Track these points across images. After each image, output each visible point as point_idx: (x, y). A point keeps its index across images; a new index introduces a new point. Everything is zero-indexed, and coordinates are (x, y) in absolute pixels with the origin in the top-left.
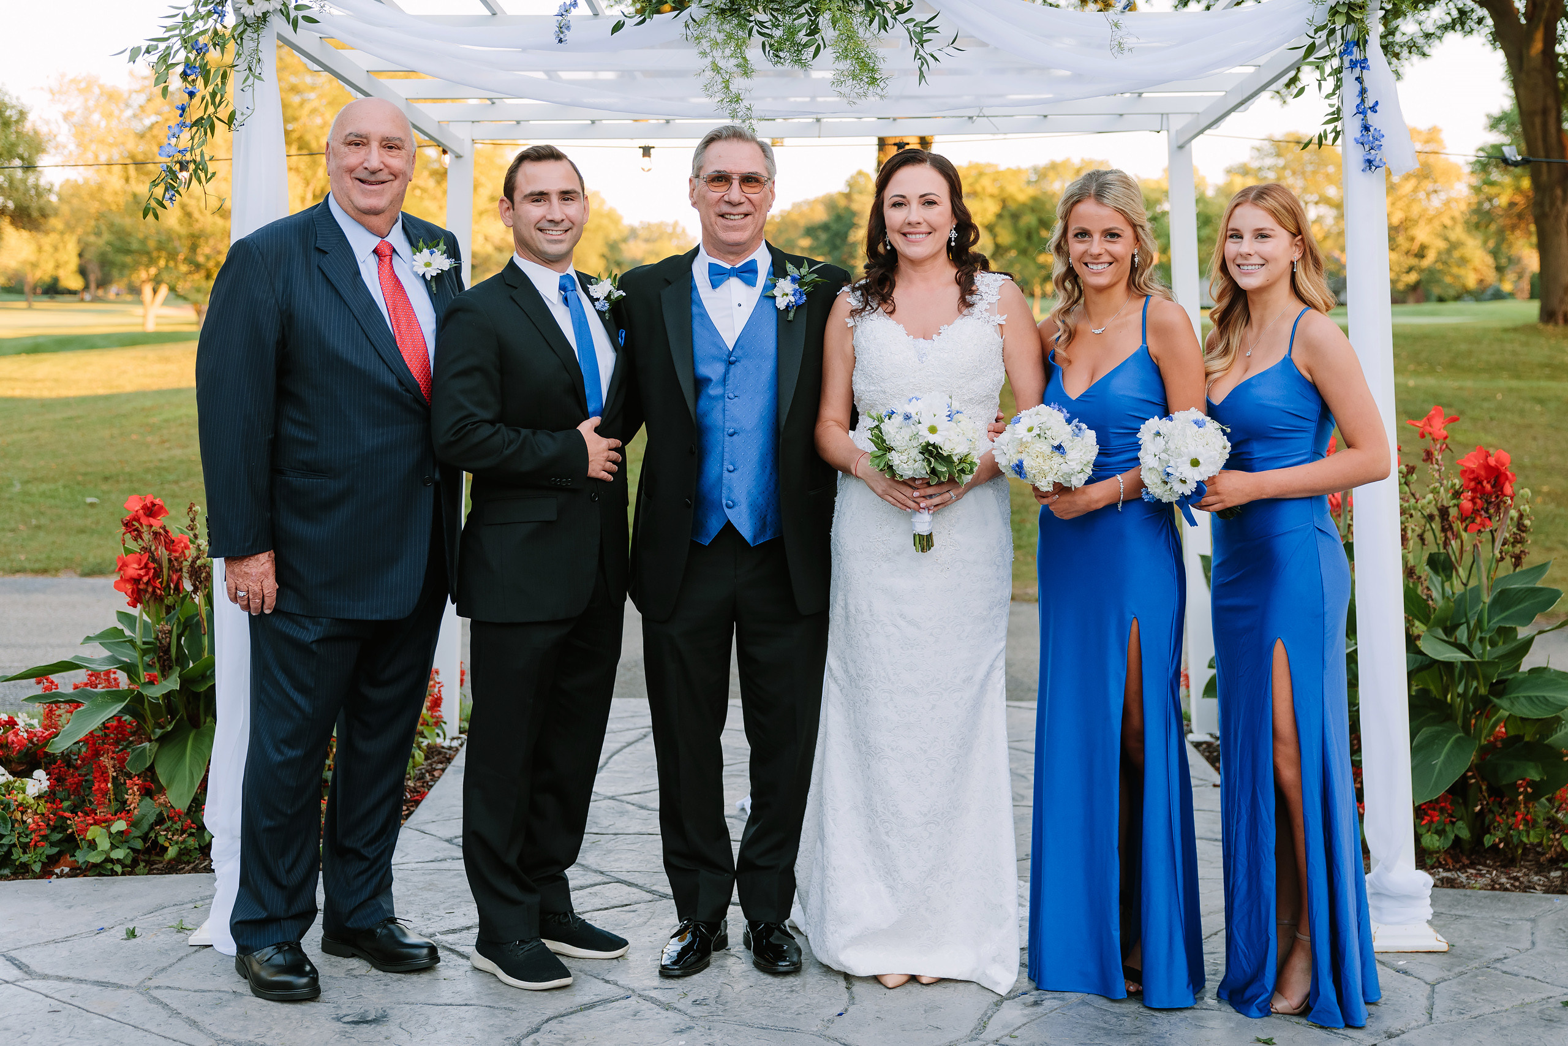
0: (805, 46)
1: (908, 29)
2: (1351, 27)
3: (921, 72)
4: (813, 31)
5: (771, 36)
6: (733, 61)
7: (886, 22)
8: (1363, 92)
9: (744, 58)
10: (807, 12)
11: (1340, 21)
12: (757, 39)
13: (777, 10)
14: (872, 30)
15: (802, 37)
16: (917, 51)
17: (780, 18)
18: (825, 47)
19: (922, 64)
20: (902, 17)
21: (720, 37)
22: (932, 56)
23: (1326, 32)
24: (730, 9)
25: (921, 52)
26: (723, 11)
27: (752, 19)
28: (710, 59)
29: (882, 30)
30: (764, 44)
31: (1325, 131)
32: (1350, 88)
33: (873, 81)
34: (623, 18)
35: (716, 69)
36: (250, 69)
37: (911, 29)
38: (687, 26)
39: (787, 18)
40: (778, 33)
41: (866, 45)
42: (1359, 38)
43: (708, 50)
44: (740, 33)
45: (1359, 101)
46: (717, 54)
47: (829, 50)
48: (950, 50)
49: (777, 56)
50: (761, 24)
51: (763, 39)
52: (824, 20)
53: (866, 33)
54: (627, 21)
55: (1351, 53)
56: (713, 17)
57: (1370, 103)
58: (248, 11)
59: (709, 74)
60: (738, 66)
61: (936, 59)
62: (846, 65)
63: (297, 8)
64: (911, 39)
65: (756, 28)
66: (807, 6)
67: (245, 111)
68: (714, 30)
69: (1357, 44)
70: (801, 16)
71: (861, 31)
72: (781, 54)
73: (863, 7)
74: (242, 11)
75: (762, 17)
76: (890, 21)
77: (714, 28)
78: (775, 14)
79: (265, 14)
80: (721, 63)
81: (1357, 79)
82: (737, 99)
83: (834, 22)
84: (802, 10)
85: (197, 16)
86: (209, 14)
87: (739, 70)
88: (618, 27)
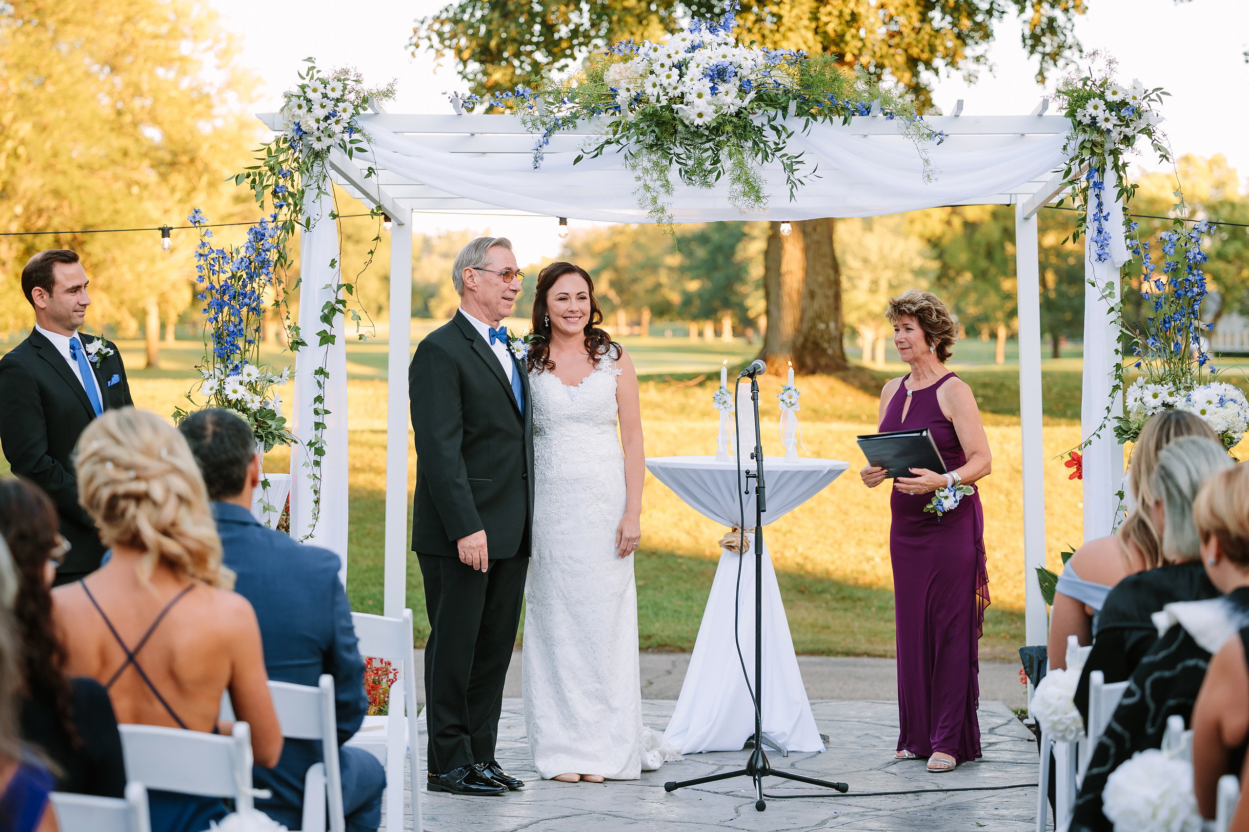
0: (710, 172)
1: (783, 162)
2: (1095, 158)
3: (791, 192)
4: (716, 161)
5: (686, 165)
6: (659, 183)
7: (767, 155)
8: (1100, 205)
9: (667, 181)
10: (711, 148)
11: (1086, 155)
12: (676, 167)
13: (689, 145)
14: (757, 160)
15: (708, 165)
16: (789, 177)
17: (692, 150)
18: (724, 173)
19: (792, 187)
20: (778, 154)
21: (649, 165)
22: (799, 181)
23: (1078, 161)
24: (656, 145)
25: (792, 178)
26: (651, 146)
27: (672, 152)
28: (642, 181)
29: (765, 162)
30: (680, 170)
31: (1078, 232)
32: (1093, 202)
33: (758, 198)
34: (581, 153)
35: (647, 188)
36: (319, 188)
37: (785, 162)
38: (626, 158)
39: (697, 152)
40: (690, 163)
41: (753, 172)
42: (1099, 168)
43: (641, 175)
44: (664, 161)
45: (1097, 211)
46: (648, 178)
47: (727, 174)
48: (812, 177)
49: (690, 179)
50: (678, 155)
51: (680, 166)
52: (723, 154)
53: (753, 163)
54: (584, 155)
55: (1093, 177)
56: (644, 150)
57: (1104, 214)
58: (317, 146)
59: (642, 191)
60: (662, 186)
61: (802, 183)
62: (739, 187)
63: (351, 142)
64: (785, 169)
65: (675, 158)
66: (711, 144)
67: (317, 218)
68: (646, 161)
69: (1098, 170)
70: (706, 150)
71: (750, 160)
72: (693, 178)
73: (750, 144)
74: (313, 146)
75: (679, 150)
76: (770, 156)
77: (645, 159)
78: (689, 148)
79: (329, 148)
80: (651, 184)
81: (1096, 195)
82: (662, 210)
83: (730, 155)
84: (707, 145)
85: (279, 150)
86: (289, 149)
87: (663, 190)
88: (578, 159)
